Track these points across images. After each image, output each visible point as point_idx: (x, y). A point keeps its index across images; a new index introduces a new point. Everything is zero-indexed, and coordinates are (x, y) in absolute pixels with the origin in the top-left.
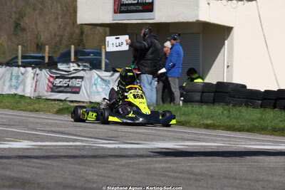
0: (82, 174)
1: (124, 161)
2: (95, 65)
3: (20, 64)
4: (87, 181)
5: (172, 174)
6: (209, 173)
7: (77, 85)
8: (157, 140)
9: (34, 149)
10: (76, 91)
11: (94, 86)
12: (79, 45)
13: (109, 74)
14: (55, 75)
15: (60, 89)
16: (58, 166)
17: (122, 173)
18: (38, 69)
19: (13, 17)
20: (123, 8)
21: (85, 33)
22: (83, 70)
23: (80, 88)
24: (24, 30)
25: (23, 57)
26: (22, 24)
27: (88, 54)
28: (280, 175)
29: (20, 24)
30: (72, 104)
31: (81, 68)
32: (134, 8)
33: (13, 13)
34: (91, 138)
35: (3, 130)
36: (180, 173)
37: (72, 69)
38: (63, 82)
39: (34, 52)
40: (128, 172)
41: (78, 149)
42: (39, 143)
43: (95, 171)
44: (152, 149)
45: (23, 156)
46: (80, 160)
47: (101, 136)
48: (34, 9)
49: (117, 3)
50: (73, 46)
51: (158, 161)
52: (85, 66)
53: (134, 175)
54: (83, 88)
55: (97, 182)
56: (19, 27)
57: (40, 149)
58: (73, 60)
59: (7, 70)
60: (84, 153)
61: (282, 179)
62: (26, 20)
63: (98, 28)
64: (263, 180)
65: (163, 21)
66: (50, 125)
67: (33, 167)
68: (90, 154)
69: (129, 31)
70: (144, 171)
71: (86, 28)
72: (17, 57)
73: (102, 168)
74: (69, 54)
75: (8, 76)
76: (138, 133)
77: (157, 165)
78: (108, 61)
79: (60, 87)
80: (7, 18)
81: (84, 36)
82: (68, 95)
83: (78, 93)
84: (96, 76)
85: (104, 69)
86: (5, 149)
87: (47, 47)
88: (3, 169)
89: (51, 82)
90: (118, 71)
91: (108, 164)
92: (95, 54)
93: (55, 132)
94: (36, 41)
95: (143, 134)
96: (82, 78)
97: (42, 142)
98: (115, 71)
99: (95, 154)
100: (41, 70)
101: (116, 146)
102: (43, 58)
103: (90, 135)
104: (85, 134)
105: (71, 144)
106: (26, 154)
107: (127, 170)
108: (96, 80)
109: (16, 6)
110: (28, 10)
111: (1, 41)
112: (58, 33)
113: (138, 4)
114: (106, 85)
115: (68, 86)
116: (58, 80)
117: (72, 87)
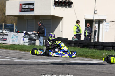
0: (12, 72)
1: (27, 67)
2: (12, 30)
4: (15, 74)
5: (45, 72)
6: (59, 72)
7: (6, 38)
8: (37, 59)
10: (5, 40)
16: (3, 69)
17: (27, 71)
20: (23, 10)
23: (6, 39)
27: (8, 26)
28: (84, 73)
30: (4, 45)
32: (27, 10)
36: (48, 71)
37: (3, 32)
43: (17, 70)
47: (17, 57)
49: (21, 8)
50: (3, 23)
51: (39, 67)
52: (8, 31)
53: (31, 72)
54: (8, 39)
55: (18, 75)
60: (11, 63)
61: (85, 74)
64: (78, 74)
69: (25, 18)
70: (35, 71)
71: (6, 17)
73: (19, 69)
77: (39, 69)
78: (16, 29)
81: (6, 19)
82: (2, 41)
83: (6, 40)
84: (13, 35)
85: (15, 32)
91: (21, 68)
92: (11, 26)
96: (7, 35)
101: (23, 61)
103: (13, 57)
104: (11, 56)
108: (13, 36)
113: (28, 8)
114: (16, 38)
115: (2, 38)
117: (4, 38)
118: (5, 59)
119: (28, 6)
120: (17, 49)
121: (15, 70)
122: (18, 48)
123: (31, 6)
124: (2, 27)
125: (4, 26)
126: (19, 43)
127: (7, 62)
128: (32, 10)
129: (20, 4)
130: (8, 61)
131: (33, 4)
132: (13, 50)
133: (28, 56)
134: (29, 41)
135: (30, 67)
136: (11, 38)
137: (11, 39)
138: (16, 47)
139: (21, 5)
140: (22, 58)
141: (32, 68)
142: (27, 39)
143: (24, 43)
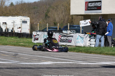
1: (89, 70)
2: (78, 31)
7: (70, 39)
8: (102, 61)
9: (53, 65)
11: (77, 40)
12: (71, 23)
13: (83, 35)
14: (62, 35)
15: (64, 41)
16: (63, 72)
19: (45, 12)
20: (89, 8)
21: (74, 18)
22: (73, 33)
23: (71, 40)
24: (49, 17)
25: (49, 28)
26: (48, 15)
27: (75, 27)
29: (47, 15)
31: (72, 32)
32: (93, 8)
33: (45, 11)
34: (76, 60)
35: (41, 57)
36: (112, 74)
37: (68, 33)
38: (65, 38)
39: (53, 26)
40: (91, 74)
41: (71, 65)
42: (55, 62)
43: (78, 73)
44: (100, 65)
45: (49, 68)
46: (72, 69)
47: (80, 60)
48: (53, 9)
50: (69, 24)
51: (103, 70)
52: (74, 32)
54: (73, 40)
56: (47, 16)
57: (55, 65)
58: (69, 29)
59: (42, 33)
62: (50, 13)
63: (79, 16)
65: (105, 14)
66: (59, 55)
67: (53, 72)
68: (76, 67)
69: (91, 18)
70: (97, 73)
71: (74, 17)
72: (46, 28)
73: (80, 72)
74: (67, 27)
75: (43, 36)
76: (95, 58)
77: (103, 71)
78: (83, 30)
79: (64, 40)
80: (42, 13)
81: (73, 20)
82: (67, 43)
83: (71, 42)
84: (78, 36)
85: (81, 33)
86: (41, 65)
87: (58, 24)
88: (40, 73)
89: (60, 38)
90: (87, 34)
91: (83, 71)
92: (78, 27)
93: (61, 58)
94: (54, 21)
95: (97, 59)
96: (72, 36)
97: (56, 62)
98: (86, 34)
99: (78, 67)
100: (56, 33)
101: (86, 64)
102: (57, 28)
104: (74, 59)
105: (68, 63)
106: (50, 67)
107: (90, 73)
109: (46, 8)
110: (51, 9)
111: (40, 22)
112: (63, 18)
113: (95, 7)
114: (82, 39)
116: (63, 37)
117: (68, 40)
118: (66, 62)
119: (94, 4)
121: (76, 73)
122: (83, 50)
123: (98, 4)
126: (85, 45)
127: (68, 65)
128: (99, 8)
129: (86, 2)
131: (100, 1)
132: (78, 52)
133: (93, 58)
135: (92, 70)
138: (81, 49)
139: (87, 3)
140: (86, 60)
141: (95, 71)
143: (91, 44)
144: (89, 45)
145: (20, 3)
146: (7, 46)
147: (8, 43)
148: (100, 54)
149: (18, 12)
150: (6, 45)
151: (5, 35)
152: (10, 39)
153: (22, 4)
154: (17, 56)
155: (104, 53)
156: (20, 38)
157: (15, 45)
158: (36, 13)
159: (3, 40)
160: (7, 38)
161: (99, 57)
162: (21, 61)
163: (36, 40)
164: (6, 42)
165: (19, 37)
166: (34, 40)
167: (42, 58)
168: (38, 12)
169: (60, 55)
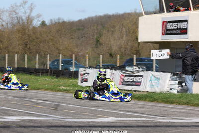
1: (174, 130)
2: (149, 68)
3: (101, 66)
8: (192, 117)
9: (117, 122)
10: (138, 84)
13: (159, 73)
14: (125, 74)
15: (128, 83)
18: (114, 70)
19: (95, 36)
20: (168, 32)
23: (140, 82)
24: (101, 44)
26: (101, 41)
27: (144, 60)
29: (99, 41)
30: (136, 93)
31: (141, 70)
32: (175, 32)
33: (95, 34)
35: (96, 110)
37: (134, 70)
38: (130, 79)
41: (144, 123)
42: (120, 119)
47: (157, 114)
48: (109, 31)
50: (135, 56)
51: (195, 131)
52: (143, 68)
54: (143, 82)
56: (98, 43)
57: (121, 122)
58: (135, 64)
60: (147, 124)
62: (103, 38)
65: (193, 40)
69: (172, 46)
71: (141, 44)
72: (100, 63)
74: (132, 60)
76: (180, 112)
78: (158, 66)
79: (128, 81)
80: (91, 37)
81: (140, 49)
82: (133, 87)
83: (139, 85)
84: (151, 75)
85: (154, 70)
86: (99, 122)
87: (119, 56)
89: (122, 79)
92: (148, 60)
93: (128, 111)
94: (109, 51)
95: (184, 112)
96: (142, 76)
97: (121, 117)
100: (116, 71)
108: (151, 77)
109: (97, 30)
110: (105, 32)
111: (87, 52)
112: (123, 47)
113: (177, 29)
114: (158, 81)
115: (133, 81)
116: (127, 78)
117: (135, 82)
118: (137, 117)
119: (176, 26)
120: (159, 100)
122: (160, 98)
123: (182, 25)
124: (133, 62)
125: (137, 61)
126: (161, 90)
127: (140, 122)
128: (184, 32)
129: (163, 22)
130: (142, 120)
131: (186, 21)
132: (152, 101)
133: (177, 112)
134: (178, 87)
136: (148, 81)
137: (148, 84)
138: (156, 97)
139: (165, 23)
140: (167, 115)
142: (175, 83)
143: (171, 89)
144: (168, 89)
145: (56, 21)
146: (39, 91)
147: (41, 87)
148: (187, 105)
149: (53, 37)
150: (38, 89)
151: (35, 73)
152: (43, 80)
153: (59, 23)
154: (59, 108)
155: (193, 103)
156: (59, 78)
157: (52, 90)
158: (82, 37)
159: (33, 81)
160: (38, 77)
161: (186, 109)
162: (66, 116)
163: (85, 81)
164: (37, 85)
165: (57, 77)
166: (82, 82)
167: (99, 111)
168: (84, 36)
169: (124, 107)
